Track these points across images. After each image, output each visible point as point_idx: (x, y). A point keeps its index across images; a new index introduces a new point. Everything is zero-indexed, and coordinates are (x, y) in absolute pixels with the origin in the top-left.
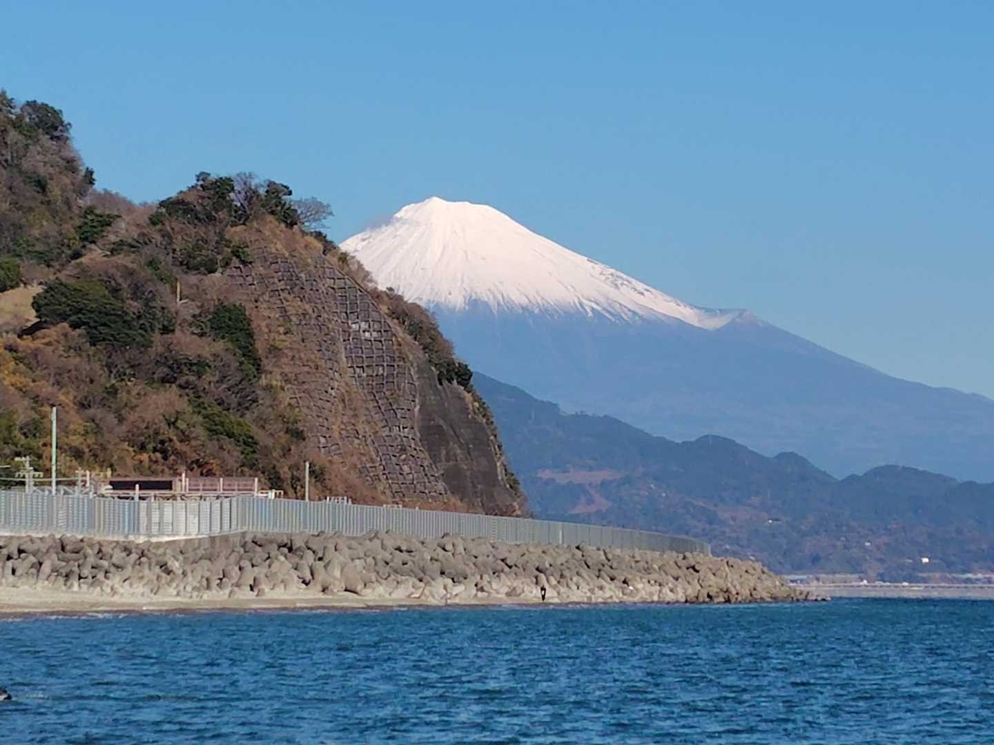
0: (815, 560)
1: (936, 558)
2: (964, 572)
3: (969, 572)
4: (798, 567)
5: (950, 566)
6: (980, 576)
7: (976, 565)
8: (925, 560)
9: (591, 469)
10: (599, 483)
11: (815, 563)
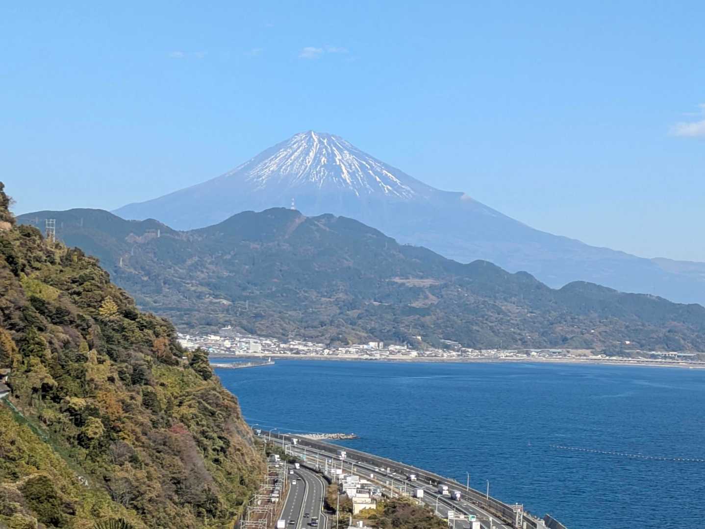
0: (565, 340)
1: (633, 341)
2: (650, 350)
3: (654, 351)
4: (554, 344)
5: (642, 346)
6: (659, 353)
7: (657, 347)
8: (628, 342)
9: (422, 278)
10: (429, 286)
11: (564, 341)
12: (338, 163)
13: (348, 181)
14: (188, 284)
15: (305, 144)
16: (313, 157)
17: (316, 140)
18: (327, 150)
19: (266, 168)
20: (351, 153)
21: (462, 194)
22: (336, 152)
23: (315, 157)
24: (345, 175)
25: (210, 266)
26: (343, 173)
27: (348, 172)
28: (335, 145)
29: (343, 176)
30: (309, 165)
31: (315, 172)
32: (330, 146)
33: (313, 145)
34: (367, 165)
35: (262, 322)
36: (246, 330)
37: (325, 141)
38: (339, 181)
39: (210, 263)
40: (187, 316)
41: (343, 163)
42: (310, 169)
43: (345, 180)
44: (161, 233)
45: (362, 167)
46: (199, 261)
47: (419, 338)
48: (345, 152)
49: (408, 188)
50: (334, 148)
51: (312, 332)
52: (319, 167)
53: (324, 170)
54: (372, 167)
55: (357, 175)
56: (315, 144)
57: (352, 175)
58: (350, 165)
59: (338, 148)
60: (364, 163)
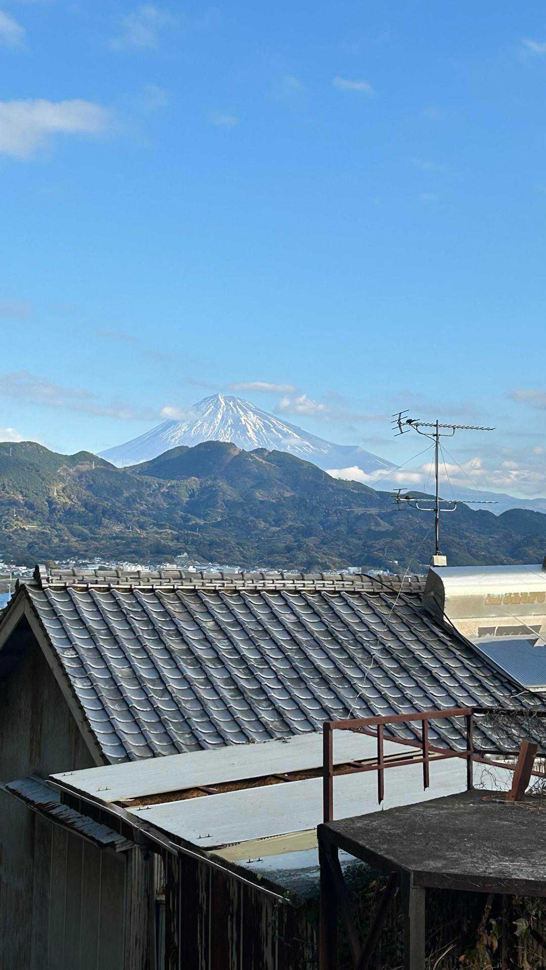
12: (244, 423)
13: (254, 439)
14: (129, 514)
15: (213, 407)
16: (220, 419)
17: (223, 402)
18: (232, 412)
19: (179, 429)
20: (255, 413)
21: (357, 447)
22: (241, 413)
23: (223, 417)
24: (251, 434)
25: (149, 499)
26: (248, 432)
27: (253, 430)
28: (240, 407)
29: (248, 434)
30: (217, 425)
31: (223, 432)
32: (235, 407)
33: (221, 407)
34: (270, 424)
35: (218, 550)
36: (204, 558)
37: (231, 403)
38: (245, 439)
39: (148, 496)
40: (135, 544)
41: (248, 423)
42: (219, 429)
43: (250, 439)
44: (95, 465)
45: (265, 426)
46: (136, 492)
47: (396, 562)
48: (250, 412)
49: (308, 444)
50: (239, 410)
51: (278, 558)
52: (226, 426)
53: (231, 429)
54: (274, 425)
55: (261, 433)
56: (222, 406)
57: (257, 433)
58: (255, 425)
59: (243, 410)
60: (268, 422)
